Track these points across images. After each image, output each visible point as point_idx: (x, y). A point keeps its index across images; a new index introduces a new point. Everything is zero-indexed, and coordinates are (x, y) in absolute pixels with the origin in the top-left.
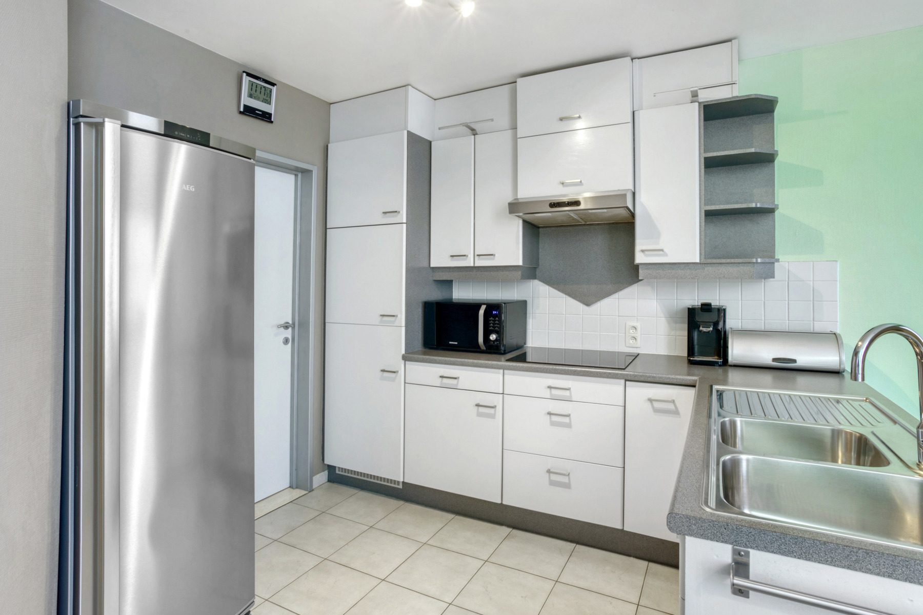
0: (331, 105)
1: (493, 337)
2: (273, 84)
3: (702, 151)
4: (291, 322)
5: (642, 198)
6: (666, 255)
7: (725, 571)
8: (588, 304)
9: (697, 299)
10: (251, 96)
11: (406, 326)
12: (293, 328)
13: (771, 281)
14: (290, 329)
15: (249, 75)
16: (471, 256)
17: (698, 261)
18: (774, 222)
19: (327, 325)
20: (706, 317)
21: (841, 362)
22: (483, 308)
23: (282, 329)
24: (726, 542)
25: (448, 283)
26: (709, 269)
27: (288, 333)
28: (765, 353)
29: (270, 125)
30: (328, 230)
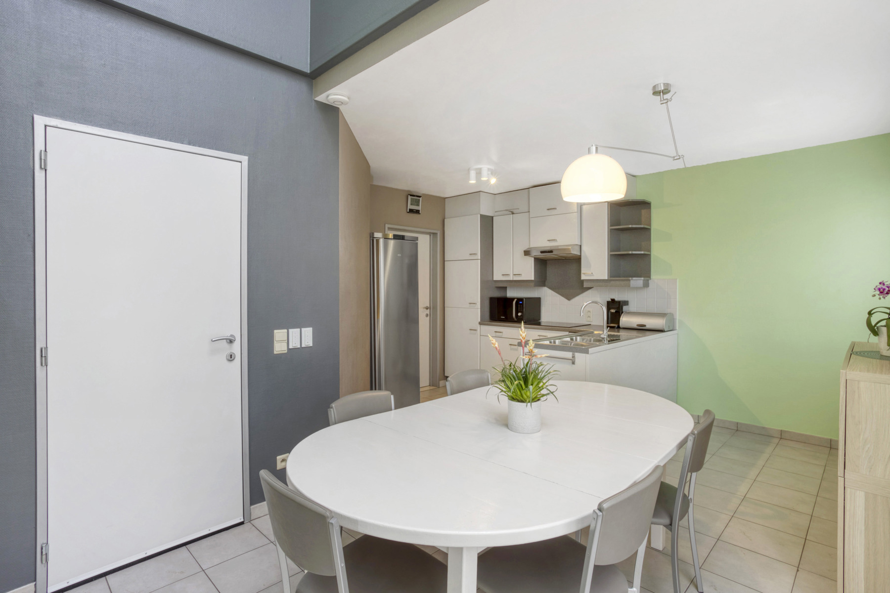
0: (446, 199)
1: (520, 314)
2: (420, 197)
3: (609, 226)
4: (429, 306)
5: (584, 248)
6: (593, 275)
8: (569, 299)
9: (609, 297)
10: (411, 204)
11: (481, 309)
12: (430, 309)
13: (649, 289)
14: (429, 310)
15: (411, 195)
16: (511, 275)
17: (607, 278)
18: (651, 259)
19: (445, 308)
20: (614, 305)
22: (516, 300)
23: (425, 310)
25: (505, 288)
26: (613, 282)
27: (428, 312)
29: (419, 215)
30: (445, 262)
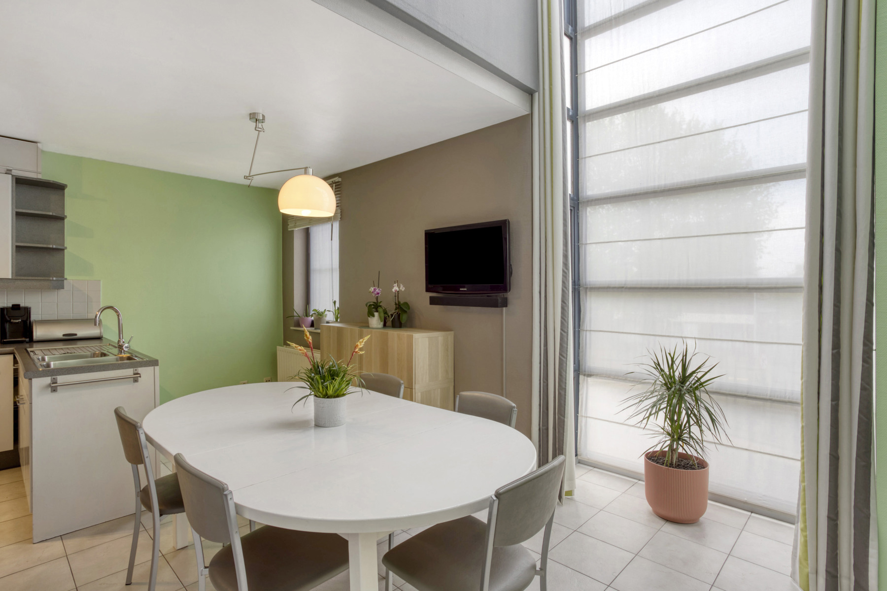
3: (14, 207)
7: (49, 385)
9: (6, 302)
13: (61, 292)
17: (10, 277)
18: (64, 256)
20: (16, 313)
21: (101, 333)
24: (48, 376)
26: (19, 283)
28: (58, 332)
